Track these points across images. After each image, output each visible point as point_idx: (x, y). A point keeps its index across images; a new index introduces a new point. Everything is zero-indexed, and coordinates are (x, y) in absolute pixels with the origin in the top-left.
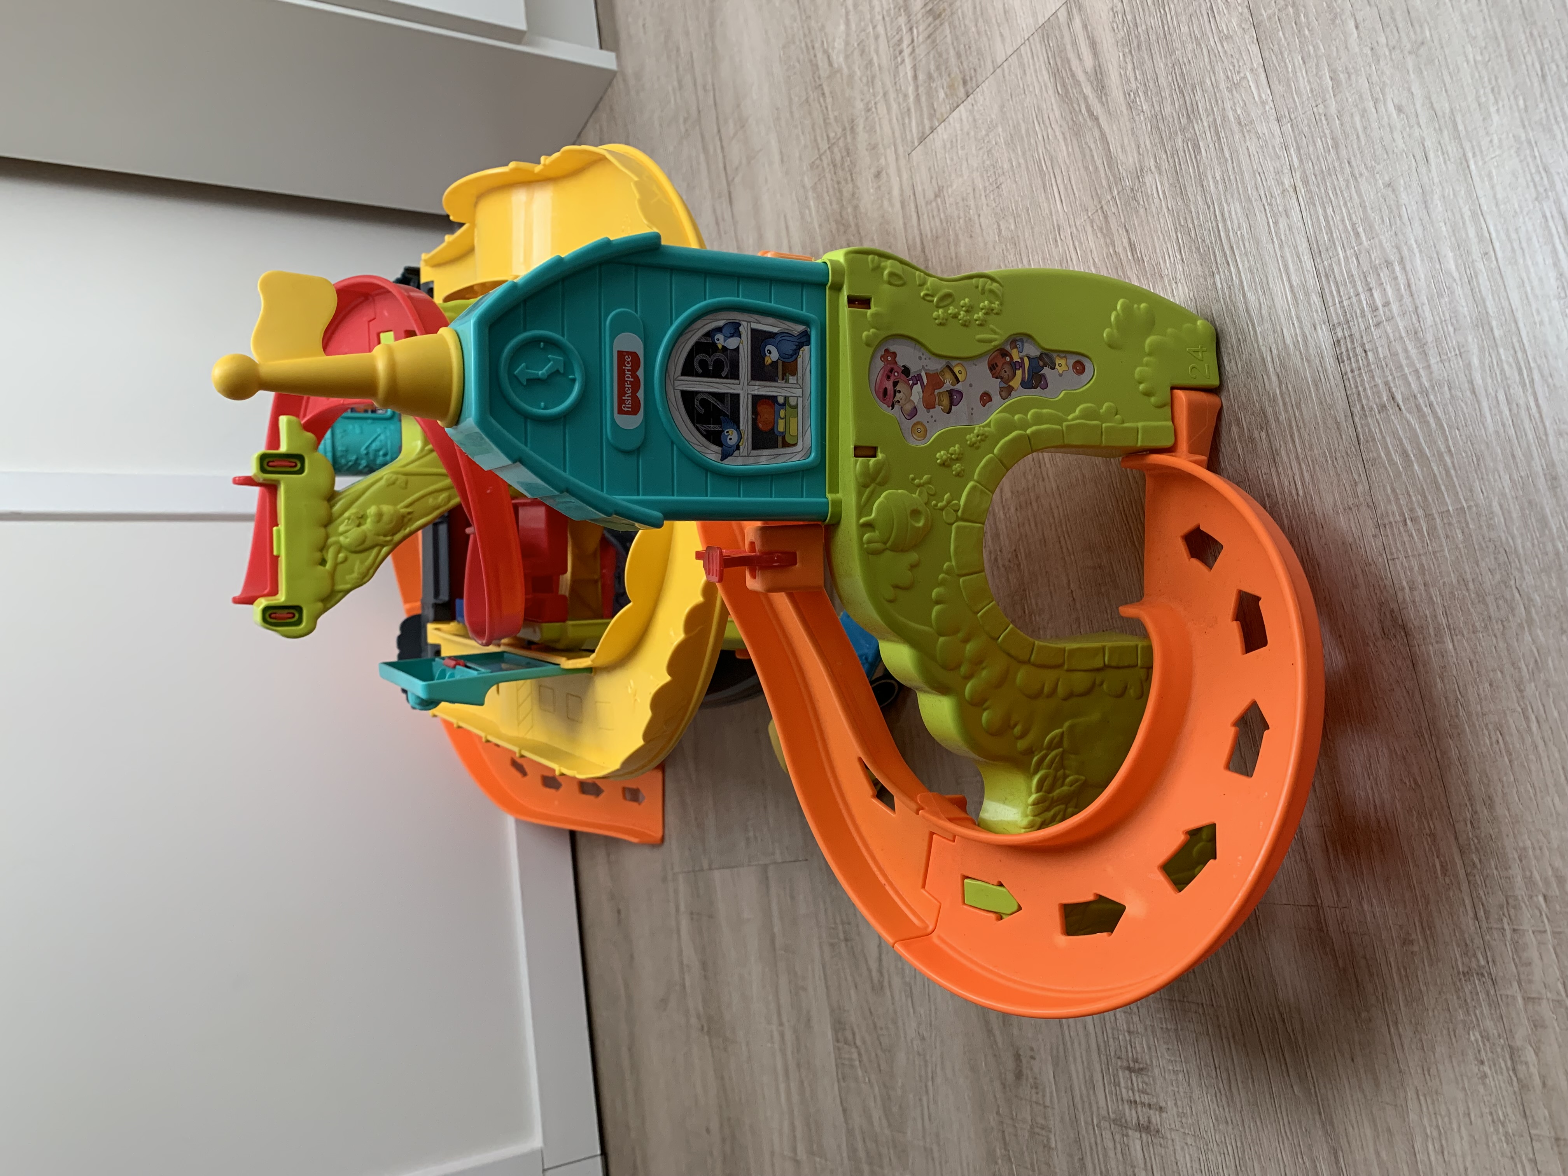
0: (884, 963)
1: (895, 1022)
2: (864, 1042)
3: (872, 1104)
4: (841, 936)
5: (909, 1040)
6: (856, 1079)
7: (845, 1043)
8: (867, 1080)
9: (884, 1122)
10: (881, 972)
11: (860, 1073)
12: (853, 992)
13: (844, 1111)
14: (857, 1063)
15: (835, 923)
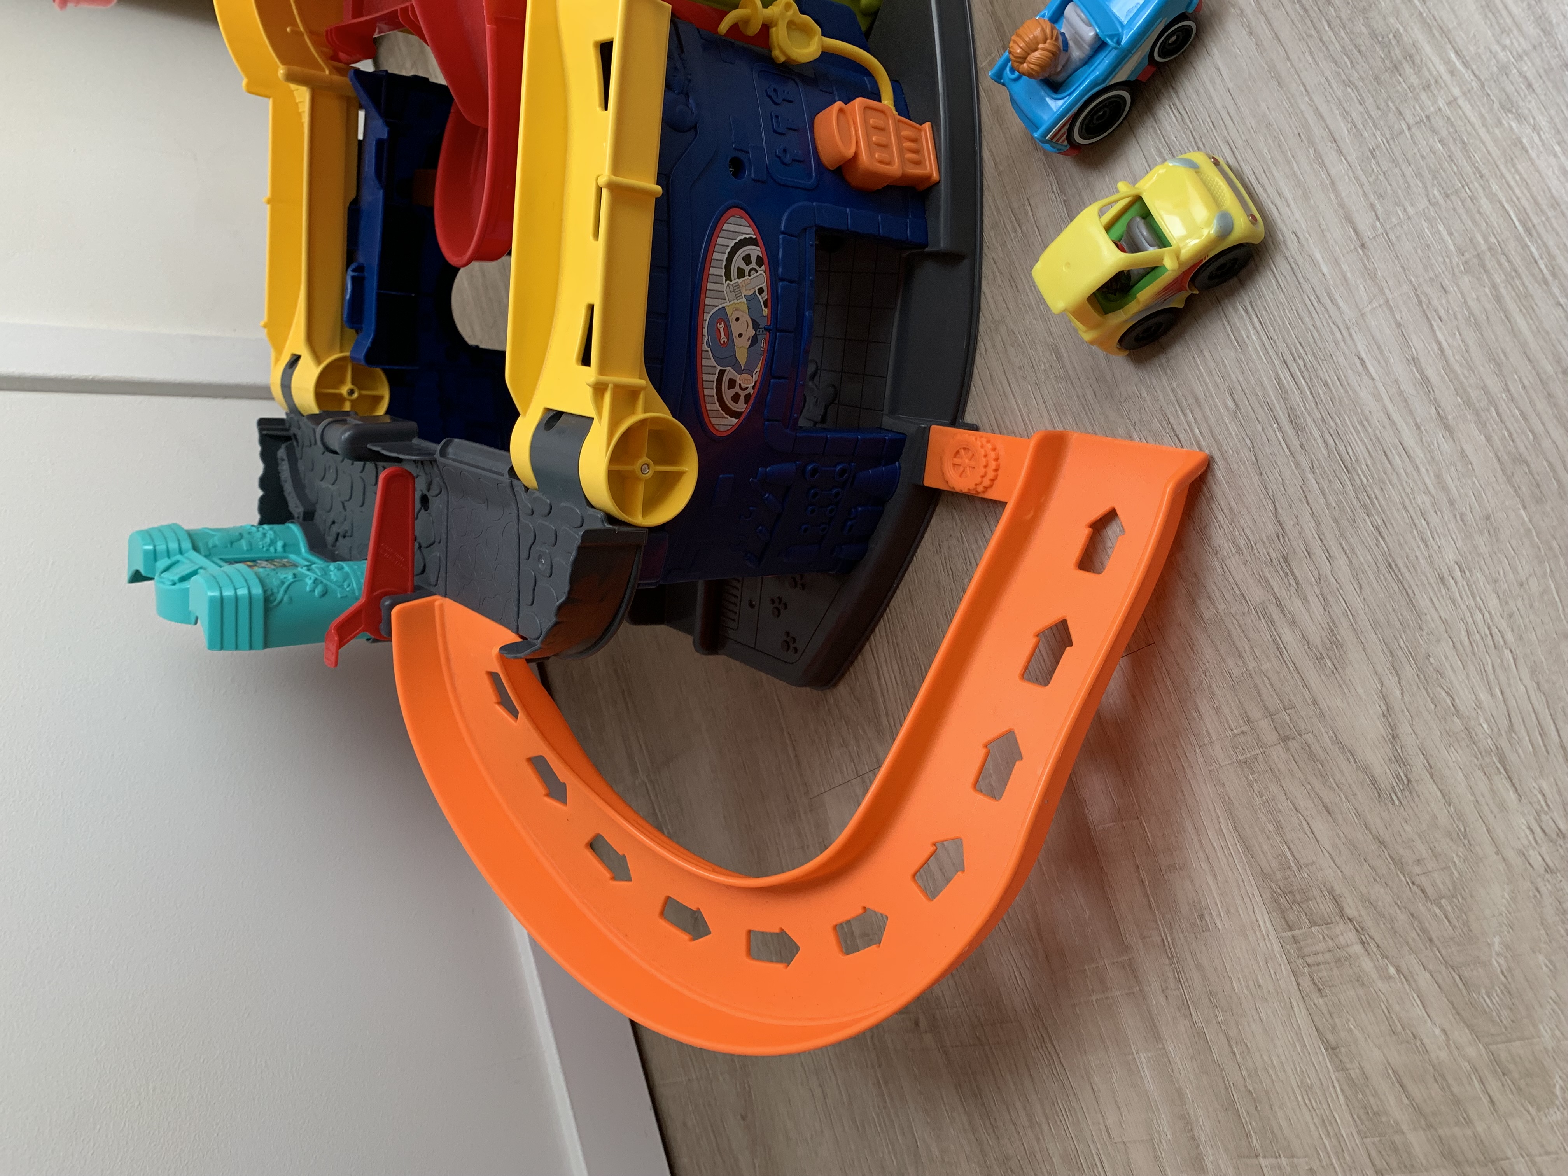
0: (1407, 738)
1: (1463, 837)
2: (1369, 903)
3: (1420, 1011)
4: (1270, 736)
5: (1511, 855)
6: (1360, 980)
7: (1313, 923)
8: (1392, 971)
9: (1461, 1036)
10: (1399, 759)
11: (1367, 964)
12: (1320, 826)
13: (1332, 1049)
14: (1358, 948)
15: (1249, 721)
